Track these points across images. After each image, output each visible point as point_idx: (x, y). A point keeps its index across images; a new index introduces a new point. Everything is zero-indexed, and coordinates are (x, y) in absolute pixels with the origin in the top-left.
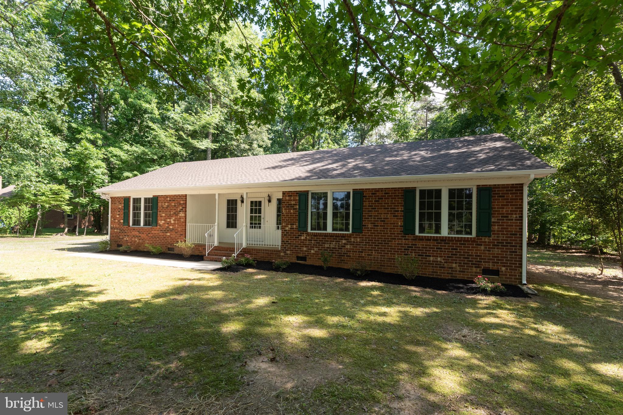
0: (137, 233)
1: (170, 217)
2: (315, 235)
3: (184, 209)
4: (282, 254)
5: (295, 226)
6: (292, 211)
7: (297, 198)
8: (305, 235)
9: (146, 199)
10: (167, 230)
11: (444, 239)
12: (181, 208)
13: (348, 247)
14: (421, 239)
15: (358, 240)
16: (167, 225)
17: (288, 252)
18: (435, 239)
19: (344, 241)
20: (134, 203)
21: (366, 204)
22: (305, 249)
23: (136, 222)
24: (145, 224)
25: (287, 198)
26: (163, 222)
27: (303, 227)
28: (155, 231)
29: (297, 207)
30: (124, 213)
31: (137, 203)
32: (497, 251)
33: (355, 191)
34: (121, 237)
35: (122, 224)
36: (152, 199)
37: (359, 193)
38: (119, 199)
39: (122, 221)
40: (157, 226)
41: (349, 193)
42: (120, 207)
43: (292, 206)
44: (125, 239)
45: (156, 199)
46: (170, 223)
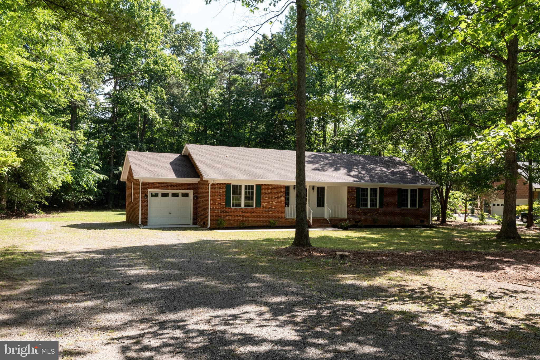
0: (241, 213)
1: (272, 200)
2: (364, 210)
4: (347, 221)
5: (354, 205)
6: (352, 197)
7: (356, 191)
8: (359, 210)
9: (246, 186)
10: (270, 209)
12: (281, 194)
14: (403, 210)
15: (381, 211)
16: (269, 206)
17: (351, 219)
18: (407, 210)
19: (375, 212)
20: (234, 189)
21: (385, 194)
22: (359, 217)
24: (245, 206)
25: (351, 190)
26: (266, 204)
27: (358, 206)
28: (259, 211)
29: (356, 195)
30: (226, 197)
31: (237, 189)
32: (424, 213)
33: (380, 188)
34: (223, 217)
35: (223, 206)
36: (253, 186)
37: (382, 189)
38: (219, 185)
39: (223, 203)
40: (260, 207)
41: (376, 189)
42: (221, 191)
43: (353, 195)
44: (227, 218)
45: (259, 187)
46: (272, 205)
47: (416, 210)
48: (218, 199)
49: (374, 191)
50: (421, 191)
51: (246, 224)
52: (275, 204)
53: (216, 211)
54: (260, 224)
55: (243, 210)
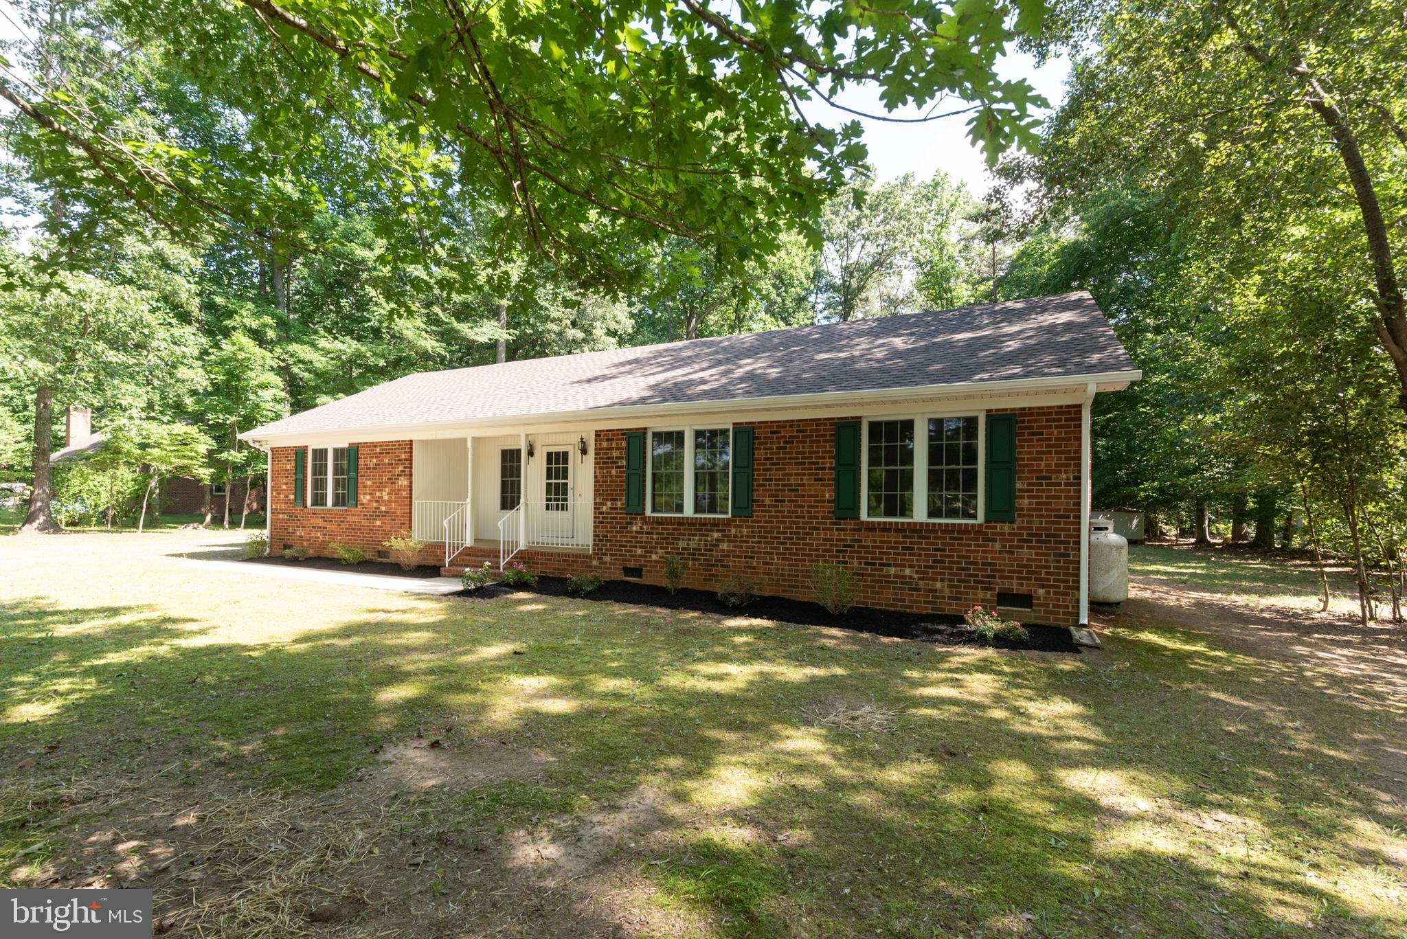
0: (319, 522)
1: (381, 487)
2: (660, 522)
3: (408, 471)
4: (595, 563)
5: (619, 504)
6: (614, 472)
7: (624, 445)
8: (639, 522)
9: (336, 451)
10: (376, 514)
11: (917, 529)
12: (401, 468)
13: (725, 546)
14: (871, 528)
15: (745, 531)
16: (375, 505)
17: (607, 559)
18: (902, 528)
19: (716, 535)
20: (314, 459)
21: (760, 454)
22: (639, 551)
23: (319, 499)
24: (336, 504)
25: (605, 444)
26: (368, 497)
27: (636, 505)
28: (354, 516)
29: (624, 462)
30: (296, 481)
31: (319, 458)
32: (1026, 554)
33: (740, 428)
35: (291, 502)
37: (746, 432)
38: (288, 452)
39: (292, 497)
40: (356, 506)
41: (723, 433)
42: (289, 467)
43: (614, 461)
44: (297, 534)
46: (379, 500)
47: (964, 530)
48: (284, 487)
49: (708, 440)
52: (386, 498)
53: (281, 516)
55: (328, 516)
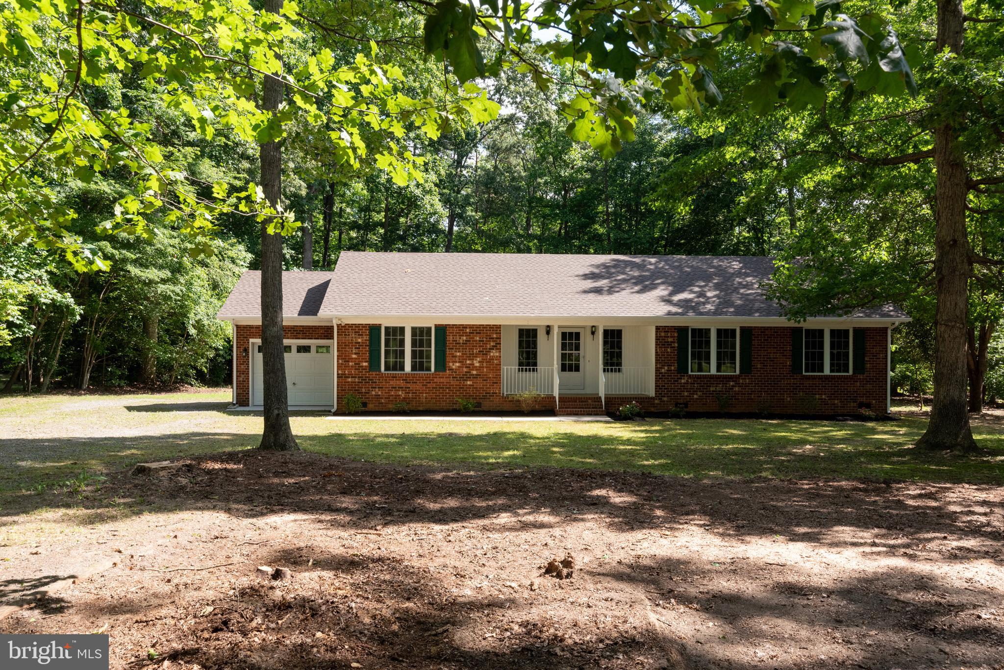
0: (402, 383)
1: (472, 357)
2: (698, 377)
3: (497, 346)
4: (656, 402)
5: (673, 368)
6: (669, 350)
7: (676, 335)
8: (686, 378)
9: (414, 329)
10: (468, 376)
11: (826, 378)
12: (492, 344)
13: (737, 389)
14: (808, 378)
15: (747, 381)
16: (465, 370)
17: (665, 399)
18: (820, 378)
19: (732, 383)
20: (388, 334)
21: (755, 342)
22: (686, 394)
23: (393, 365)
25: (663, 334)
26: (458, 364)
27: (683, 369)
28: (444, 378)
29: (676, 345)
30: (371, 352)
31: (395, 334)
32: (869, 386)
33: (743, 329)
34: (363, 390)
35: (364, 368)
36: (429, 329)
37: (746, 332)
38: (357, 328)
39: (365, 364)
40: (445, 371)
41: (734, 331)
42: (360, 340)
43: (670, 344)
44: (373, 393)
45: (442, 330)
46: (471, 367)
47: (846, 377)
48: (354, 356)
49: (725, 335)
50: (861, 333)
51: (413, 406)
52: (478, 365)
53: (350, 380)
54: (444, 405)
55: (407, 378)
